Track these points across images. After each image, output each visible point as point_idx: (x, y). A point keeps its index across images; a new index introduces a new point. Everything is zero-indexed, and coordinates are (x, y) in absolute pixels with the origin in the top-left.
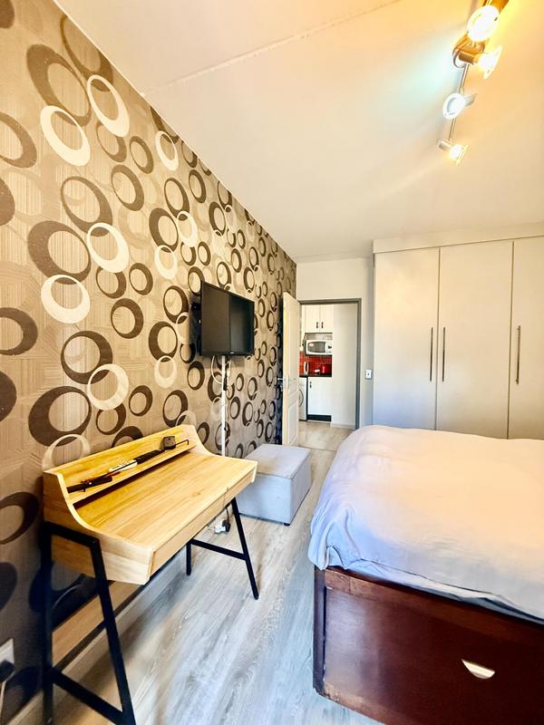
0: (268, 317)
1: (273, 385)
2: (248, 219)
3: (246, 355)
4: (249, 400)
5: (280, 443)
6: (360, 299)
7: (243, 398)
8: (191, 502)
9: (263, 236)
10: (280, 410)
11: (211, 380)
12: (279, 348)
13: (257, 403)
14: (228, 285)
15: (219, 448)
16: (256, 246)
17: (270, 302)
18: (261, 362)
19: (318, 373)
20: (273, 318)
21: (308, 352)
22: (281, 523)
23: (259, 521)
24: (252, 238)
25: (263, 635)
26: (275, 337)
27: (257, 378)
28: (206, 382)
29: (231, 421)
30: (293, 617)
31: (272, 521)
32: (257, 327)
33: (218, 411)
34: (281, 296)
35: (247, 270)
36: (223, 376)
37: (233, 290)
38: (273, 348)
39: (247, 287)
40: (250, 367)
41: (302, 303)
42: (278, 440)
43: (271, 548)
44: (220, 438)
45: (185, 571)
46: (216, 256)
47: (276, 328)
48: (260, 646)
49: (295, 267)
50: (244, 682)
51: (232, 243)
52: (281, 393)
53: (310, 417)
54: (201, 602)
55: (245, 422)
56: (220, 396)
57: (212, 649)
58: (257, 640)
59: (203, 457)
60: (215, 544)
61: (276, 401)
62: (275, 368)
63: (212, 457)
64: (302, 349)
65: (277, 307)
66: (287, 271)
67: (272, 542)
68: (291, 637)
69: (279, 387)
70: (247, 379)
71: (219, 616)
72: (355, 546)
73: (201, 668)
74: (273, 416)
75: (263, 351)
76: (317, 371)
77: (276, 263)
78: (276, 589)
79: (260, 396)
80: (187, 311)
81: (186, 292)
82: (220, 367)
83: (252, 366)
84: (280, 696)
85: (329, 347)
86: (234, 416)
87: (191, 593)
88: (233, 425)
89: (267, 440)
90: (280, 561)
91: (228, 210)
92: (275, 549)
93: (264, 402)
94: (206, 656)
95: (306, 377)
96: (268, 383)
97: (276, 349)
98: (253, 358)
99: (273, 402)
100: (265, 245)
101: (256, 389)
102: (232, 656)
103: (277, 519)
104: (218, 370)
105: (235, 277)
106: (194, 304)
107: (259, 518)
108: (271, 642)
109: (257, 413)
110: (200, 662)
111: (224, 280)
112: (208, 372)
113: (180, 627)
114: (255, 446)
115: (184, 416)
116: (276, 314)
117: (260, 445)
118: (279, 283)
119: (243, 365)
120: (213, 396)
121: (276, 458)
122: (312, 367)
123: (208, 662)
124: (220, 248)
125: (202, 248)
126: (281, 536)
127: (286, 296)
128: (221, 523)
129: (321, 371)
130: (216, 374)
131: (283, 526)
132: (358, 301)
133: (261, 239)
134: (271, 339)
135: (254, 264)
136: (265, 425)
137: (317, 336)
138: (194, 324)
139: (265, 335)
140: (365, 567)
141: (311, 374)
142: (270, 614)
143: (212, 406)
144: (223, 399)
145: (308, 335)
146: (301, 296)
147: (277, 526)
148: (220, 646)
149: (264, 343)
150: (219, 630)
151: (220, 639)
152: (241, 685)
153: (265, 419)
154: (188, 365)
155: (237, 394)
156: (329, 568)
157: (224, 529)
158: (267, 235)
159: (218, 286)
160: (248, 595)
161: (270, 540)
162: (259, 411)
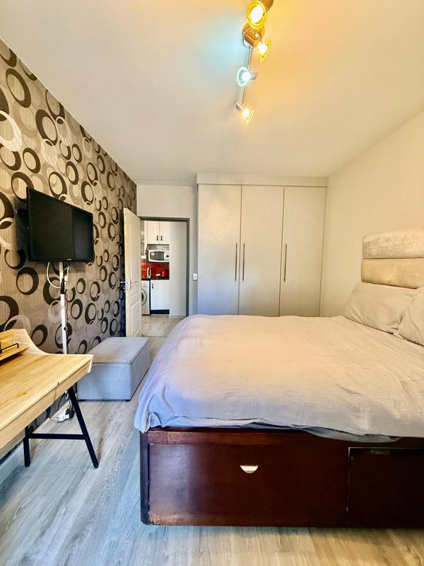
0: (109, 228)
1: (116, 288)
2: (84, 135)
3: (87, 262)
4: (91, 302)
5: (125, 335)
6: (189, 219)
7: (85, 300)
8: (13, 403)
9: (101, 154)
10: (124, 308)
11: (47, 285)
12: (121, 256)
13: (100, 304)
14: (64, 195)
15: (60, 346)
16: (95, 163)
17: (110, 215)
18: (104, 268)
19: (158, 277)
20: (114, 230)
21: (150, 260)
22: (123, 400)
23: (103, 403)
24: (89, 155)
25: (101, 495)
26: (117, 246)
27: (100, 282)
28: (41, 287)
29: (72, 322)
30: (129, 472)
31: (115, 401)
32: (98, 236)
33: (57, 313)
34: (122, 211)
35: (85, 184)
36: (61, 281)
37: (69, 200)
38: (115, 256)
39: (86, 200)
40: (91, 272)
41: (142, 219)
42: (123, 333)
43: (113, 422)
44: (60, 338)
45: (23, 464)
46: (47, 165)
47: (117, 239)
48: (98, 505)
49: (136, 187)
50: (81, 541)
51: (66, 155)
52: (124, 294)
53: (152, 312)
54: (41, 487)
55: (88, 320)
56: (59, 299)
57: (49, 525)
58: (95, 502)
59: (35, 358)
60: (58, 432)
61: (119, 301)
62: (118, 273)
63: (47, 356)
64: (144, 257)
65: (119, 220)
66: (127, 190)
67: (114, 418)
68: (126, 489)
69: (122, 289)
70: (89, 284)
71: (58, 495)
72: (170, 408)
73: (36, 546)
74: (118, 314)
75: (105, 258)
76: (158, 275)
77: (116, 182)
78: (115, 454)
79: (103, 298)
80: (12, 217)
81: (10, 197)
82: (58, 273)
83: (94, 271)
84: (114, 539)
85: (167, 256)
86: (75, 316)
87: (30, 482)
88: (75, 324)
89: (112, 334)
90: (119, 432)
91: (60, 122)
92: (116, 422)
93: (108, 302)
94: (42, 534)
95: (149, 280)
96: (111, 285)
97: (119, 256)
98: (94, 265)
99: (117, 302)
100: (103, 163)
101: (99, 292)
102: (70, 523)
103: (118, 398)
104: (55, 275)
105: (71, 188)
106: (20, 211)
107: (103, 401)
108: (108, 498)
109: (100, 312)
110: (37, 540)
111: (58, 190)
112: (43, 278)
113: (15, 517)
114: (99, 340)
115: (15, 321)
116: (117, 226)
117: (104, 339)
118: (120, 199)
119: (84, 271)
120: (50, 300)
121: (119, 348)
122: (154, 272)
123: (44, 538)
124: (51, 157)
125: (27, 154)
126: (122, 411)
127: (126, 211)
128: (65, 412)
129: (161, 274)
130: (52, 279)
131: (125, 403)
132: (187, 221)
133: (99, 157)
134: (113, 248)
135: (92, 179)
136: (109, 322)
137: (158, 247)
138: (22, 231)
139: (107, 244)
140: (178, 422)
141: (153, 277)
142: (109, 476)
143: (49, 310)
144: (62, 302)
145: (150, 246)
146: (141, 212)
147: (118, 403)
148: (58, 519)
149: (106, 251)
150: (58, 506)
151: (59, 512)
152: (77, 545)
153: (109, 317)
154: (17, 271)
155: (78, 297)
156: (150, 429)
157: (68, 416)
158: (106, 154)
159: (51, 195)
160: (88, 467)
161: (112, 416)
162: (102, 310)
